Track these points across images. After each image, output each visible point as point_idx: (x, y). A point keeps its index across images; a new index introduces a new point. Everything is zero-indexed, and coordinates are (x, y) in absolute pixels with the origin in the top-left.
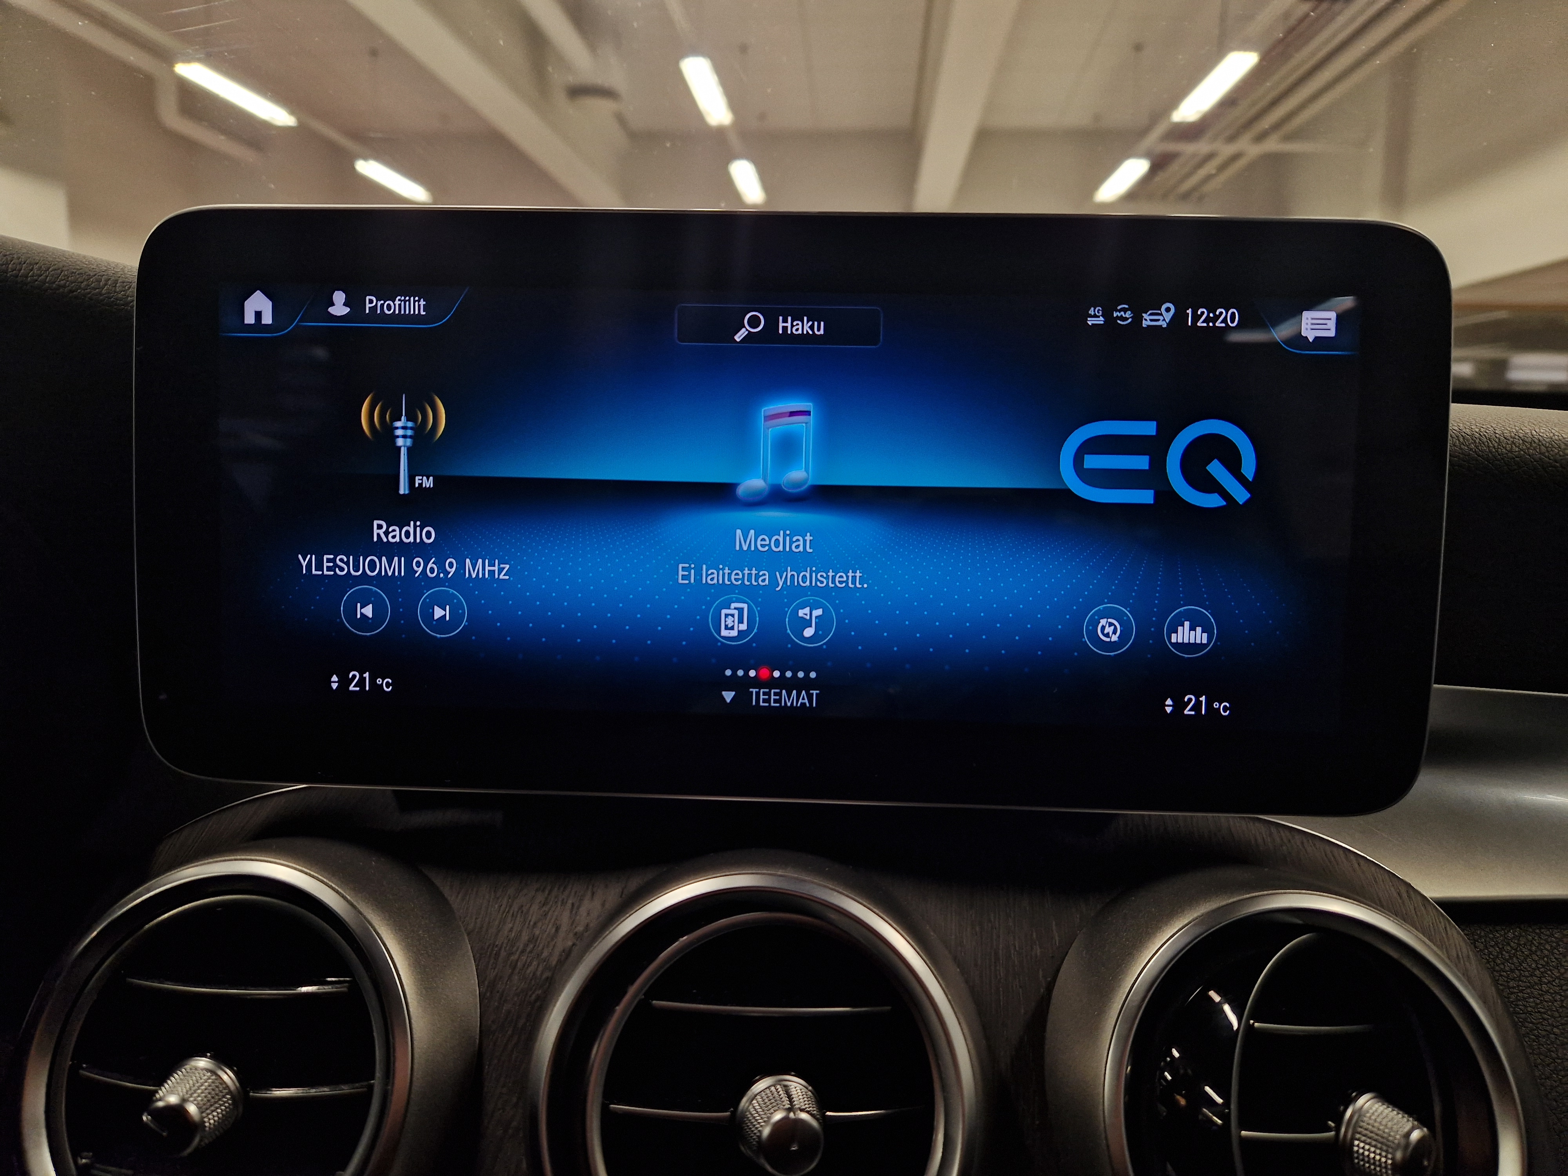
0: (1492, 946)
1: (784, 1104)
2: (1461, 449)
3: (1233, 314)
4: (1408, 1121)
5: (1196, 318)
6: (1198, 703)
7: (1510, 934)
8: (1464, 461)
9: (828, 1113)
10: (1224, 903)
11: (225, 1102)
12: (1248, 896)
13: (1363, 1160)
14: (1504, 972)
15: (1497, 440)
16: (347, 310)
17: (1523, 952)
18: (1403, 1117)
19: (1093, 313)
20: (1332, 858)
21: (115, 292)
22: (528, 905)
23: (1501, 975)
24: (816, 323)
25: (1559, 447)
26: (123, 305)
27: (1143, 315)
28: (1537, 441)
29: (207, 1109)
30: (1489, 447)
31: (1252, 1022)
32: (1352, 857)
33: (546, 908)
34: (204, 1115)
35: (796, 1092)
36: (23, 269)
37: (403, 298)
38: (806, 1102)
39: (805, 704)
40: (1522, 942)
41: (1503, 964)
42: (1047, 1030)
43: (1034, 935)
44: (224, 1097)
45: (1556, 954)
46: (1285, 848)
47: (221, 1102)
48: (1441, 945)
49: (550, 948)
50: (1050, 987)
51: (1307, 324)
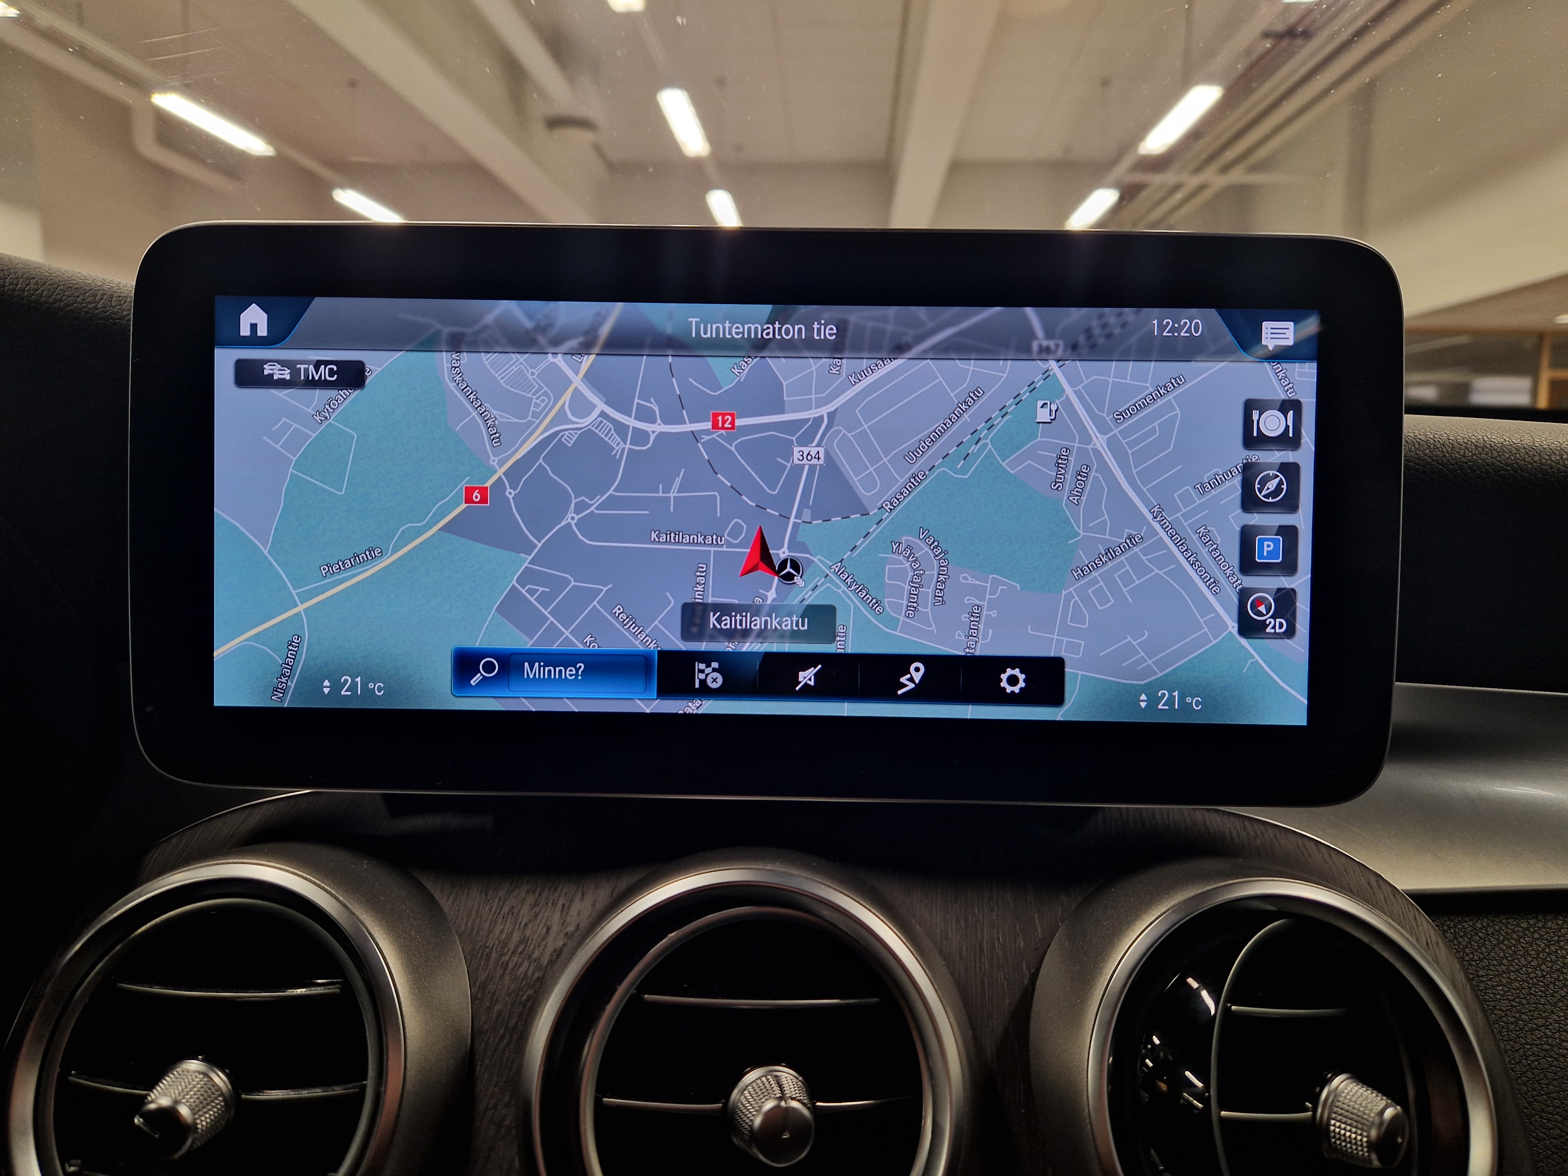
0: (1461, 937)
1: (775, 1093)
2: (1416, 454)
3: (1197, 323)
4: (1382, 1099)
5: (1162, 328)
6: (1172, 699)
7: (1478, 924)
8: (1420, 466)
9: (818, 1104)
10: (1200, 891)
11: (217, 1104)
12: (1223, 884)
13: (1339, 1139)
14: (1473, 961)
15: (1451, 445)
17: (1491, 942)
18: (1377, 1096)
20: (1304, 850)
21: (111, 306)
22: (519, 907)
23: (1470, 965)
25: (1511, 452)
26: (119, 319)
28: (1488, 446)
29: (199, 1110)
30: (1442, 452)
31: (1229, 1005)
32: (1324, 849)
33: (537, 910)
34: (196, 1116)
35: (787, 1082)
36: (20, 283)
38: (797, 1091)
40: (1490, 933)
41: (1472, 953)
42: (1032, 1020)
43: (1018, 928)
44: (216, 1099)
45: (1523, 943)
46: (1258, 841)
47: (213, 1104)
48: (1411, 931)
49: (541, 949)
50: (1034, 978)
51: (1267, 333)
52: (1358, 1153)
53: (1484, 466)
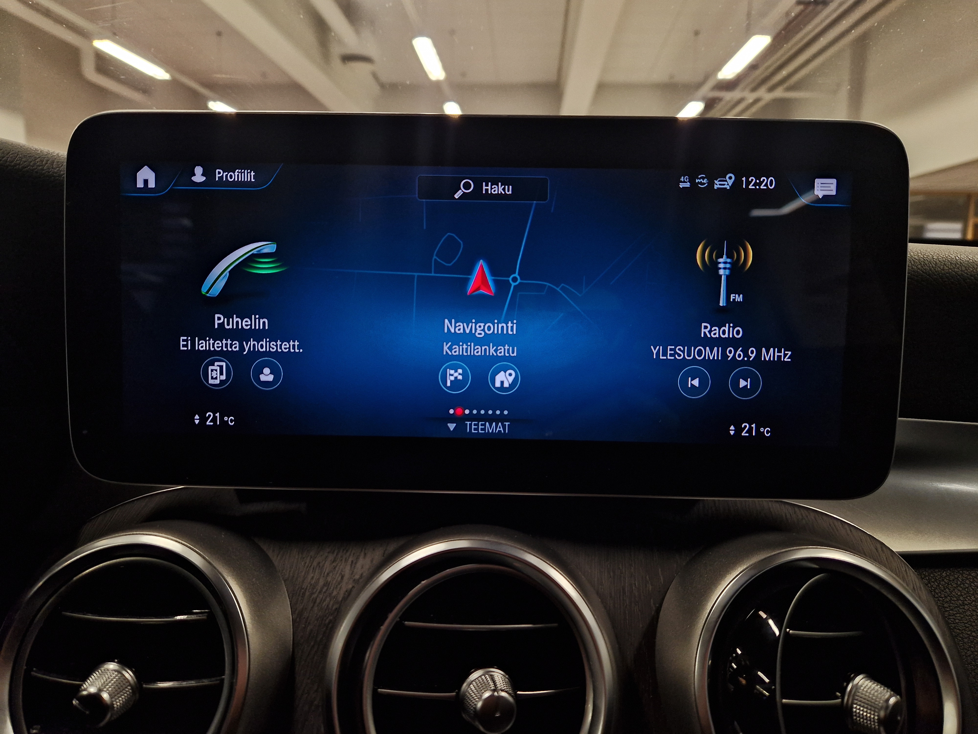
0: (933, 582)
1: (490, 686)
2: (912, 268)
3: (772, 180)
4: (887, 691)
5: (748, 183)
6: (751, 429)
7: (944, 574)
8: (916, 277)
9: (519, 693)
10: (769, 555)
11: (127, 691)
12: (784, 550)
13: (855, 716)
14: (941, 598)
16: (204, 179)
17: (952, 585)
18: (884, 689)
19: (683, 180)
20: (834, 527)
21: (52, 168)
22: (324, 562)
23: (939, 600)
24: (506, 187)
25: (974, 267)
26: (58, 177)
27: (715, 181)
28: (959, 263)
29: (115, 696)
31: (788, 630)
32: (846, 526)
33: (334, 564)
34: (113, 699)
35: (498, 679)
37: (240, 171)
38: (505, 685)
39: (501, 431)
40: (951, 579)
41: (940, 593)
42: (657, 638)
43: (647, 577)
44: (126, 688)
45: (973, 586)
46: (804, 521)
47: (124, 691)
48: (904, 579)
49: (338, 589)
50: (658, 610)
51: (818, 187)
52: (871, 726)
53: (956, 276)
